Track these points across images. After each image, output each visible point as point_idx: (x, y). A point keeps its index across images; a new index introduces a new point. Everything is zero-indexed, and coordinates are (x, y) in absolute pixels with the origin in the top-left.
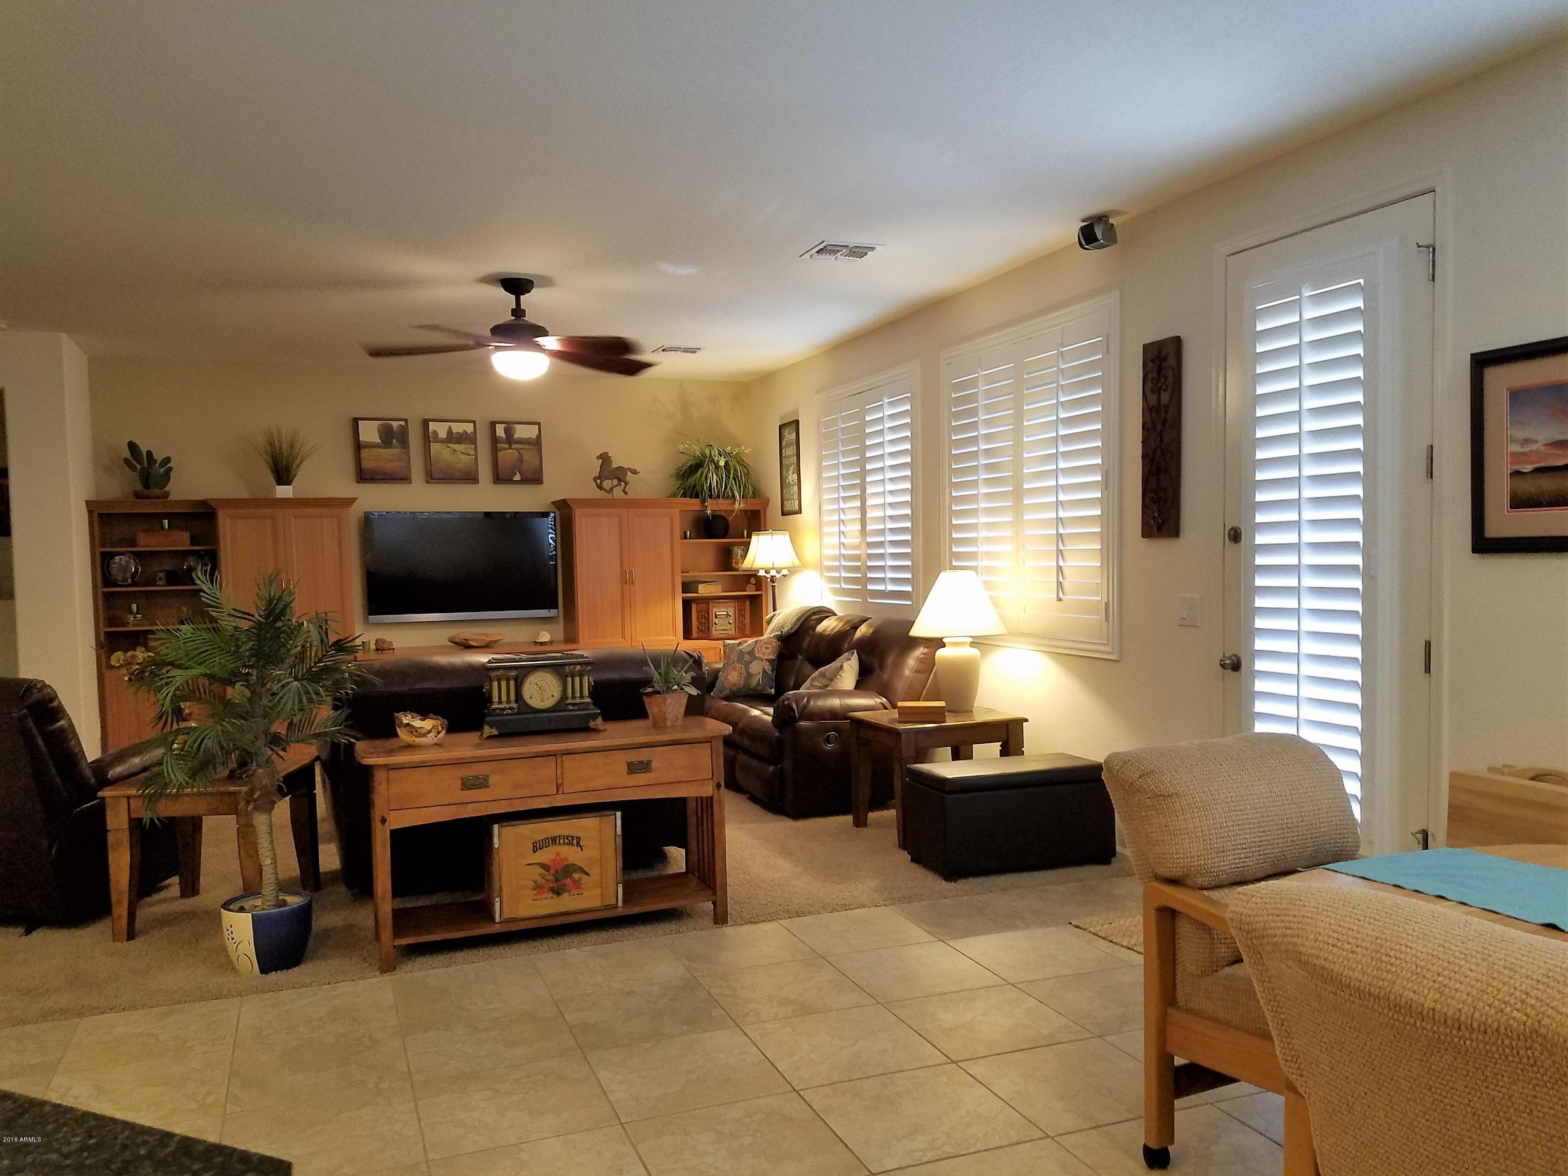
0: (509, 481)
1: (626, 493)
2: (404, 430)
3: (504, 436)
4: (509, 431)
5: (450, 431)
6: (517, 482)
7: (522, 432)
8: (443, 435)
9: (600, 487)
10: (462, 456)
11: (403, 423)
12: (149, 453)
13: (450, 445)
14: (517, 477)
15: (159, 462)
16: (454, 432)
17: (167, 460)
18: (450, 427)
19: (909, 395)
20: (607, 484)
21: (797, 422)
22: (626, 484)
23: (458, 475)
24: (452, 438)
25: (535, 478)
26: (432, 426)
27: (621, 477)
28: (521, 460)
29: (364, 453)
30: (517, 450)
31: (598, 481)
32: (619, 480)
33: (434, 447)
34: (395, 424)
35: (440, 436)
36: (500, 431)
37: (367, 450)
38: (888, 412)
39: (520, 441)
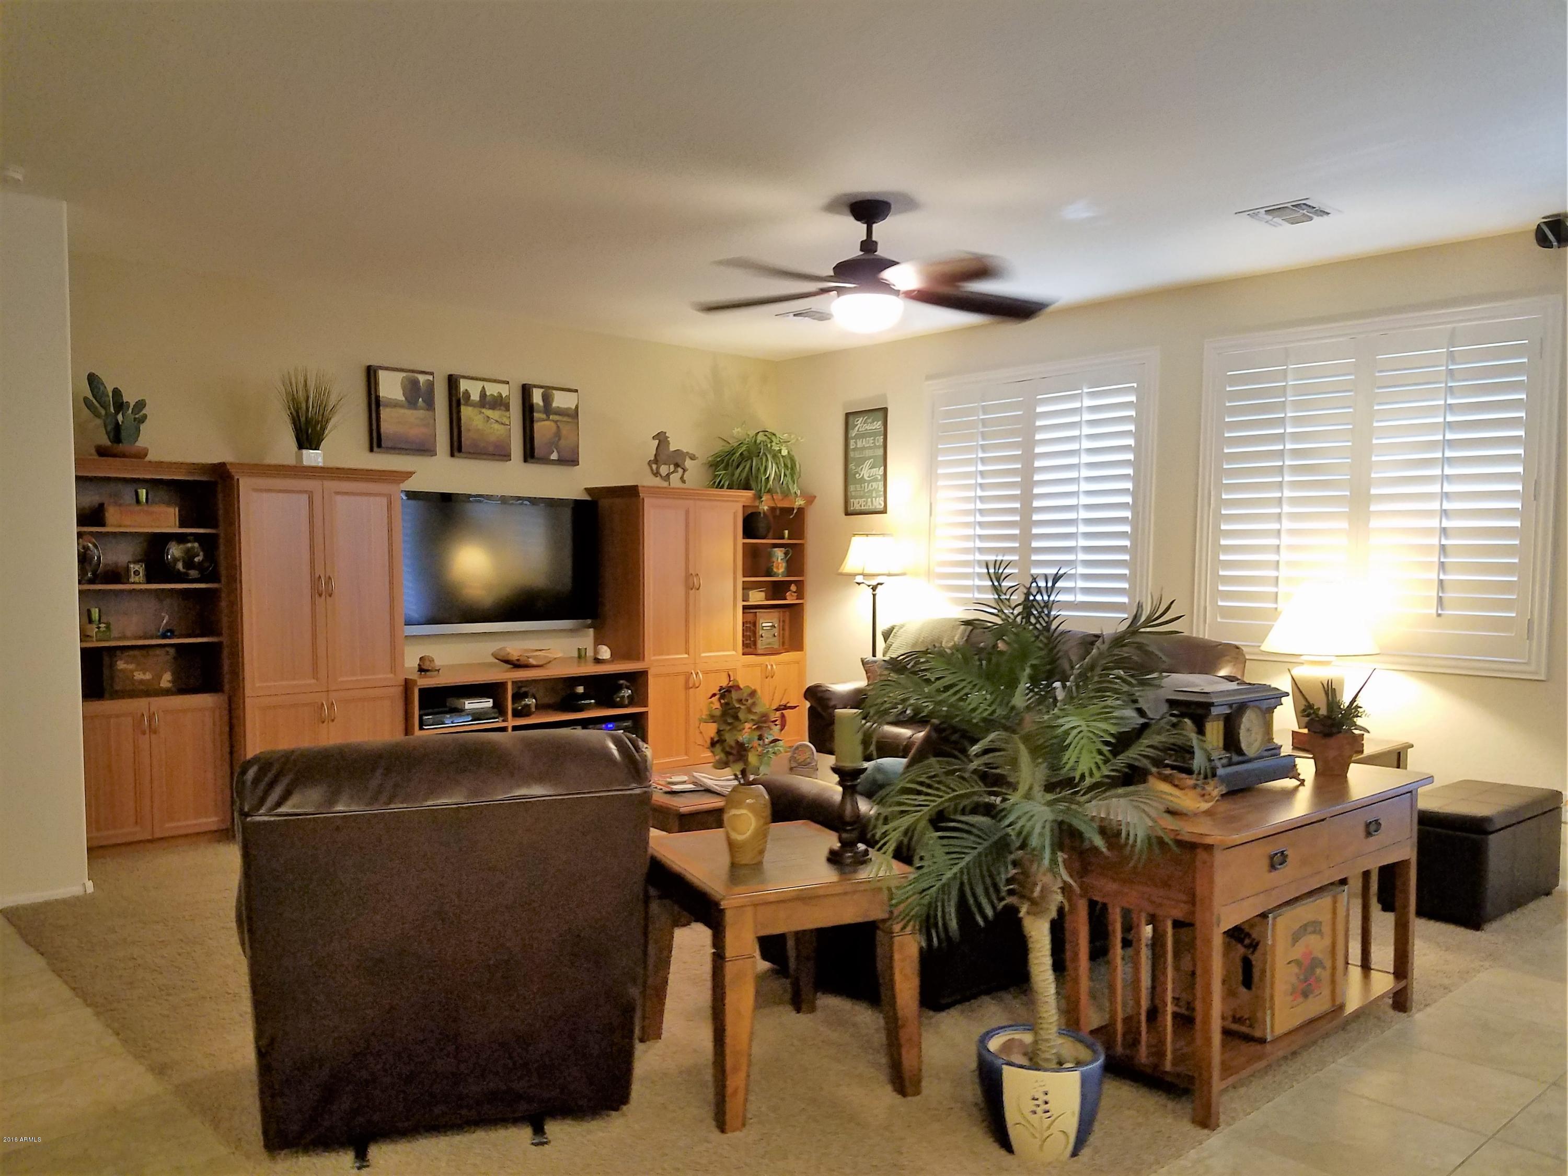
0: (545, 461)
1: (684, 482)
2: (431, 385)
3: (541, 403)
4: (547, 399)
5: (483, 394)
6: (553, 462)
7: (561, 401)
8: (475, 396)
9: (656, 474)
10: (496, 426)
11: (431, 378)
12: (117, 392)
13: (484, 410)
14: (554, 456)
15: (131, 406)
16: (488, 394)
17: (141, 405)
18: (483, 387)
19: (1135, 385)
20: (664, 470)
21: (885, 410)
22: (684, 470)
23: (491, 449)
24: (486, 402)
25: (570, 460)
26: (464, 385)
27: (680, 462)
28: (558, 434)
29: (385, 413)
30: (556, 422)
31: (654, 467)
32: (677, 465)
33: (466, 412)
34: (422, 378)
35: (472, 398)
36: (537, 397)
37: (388, 410)
38: (1088, 402)
39: (561, 412)
